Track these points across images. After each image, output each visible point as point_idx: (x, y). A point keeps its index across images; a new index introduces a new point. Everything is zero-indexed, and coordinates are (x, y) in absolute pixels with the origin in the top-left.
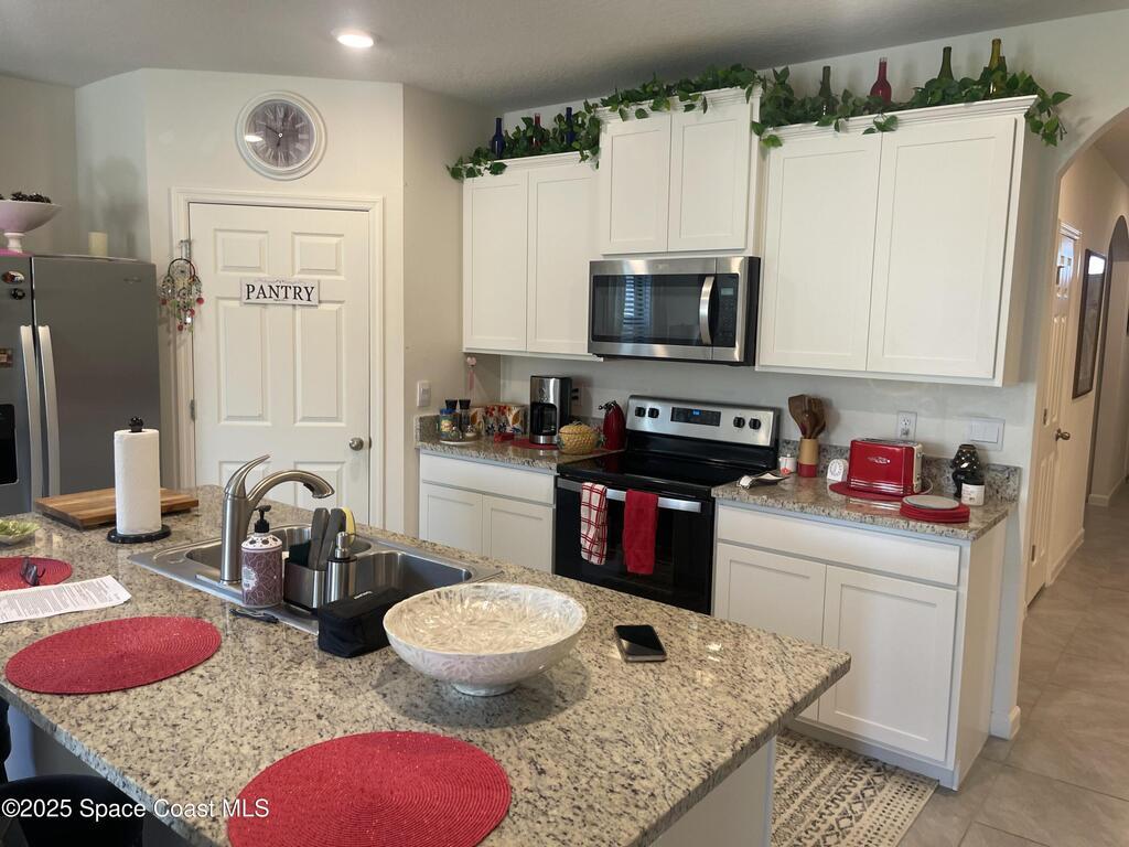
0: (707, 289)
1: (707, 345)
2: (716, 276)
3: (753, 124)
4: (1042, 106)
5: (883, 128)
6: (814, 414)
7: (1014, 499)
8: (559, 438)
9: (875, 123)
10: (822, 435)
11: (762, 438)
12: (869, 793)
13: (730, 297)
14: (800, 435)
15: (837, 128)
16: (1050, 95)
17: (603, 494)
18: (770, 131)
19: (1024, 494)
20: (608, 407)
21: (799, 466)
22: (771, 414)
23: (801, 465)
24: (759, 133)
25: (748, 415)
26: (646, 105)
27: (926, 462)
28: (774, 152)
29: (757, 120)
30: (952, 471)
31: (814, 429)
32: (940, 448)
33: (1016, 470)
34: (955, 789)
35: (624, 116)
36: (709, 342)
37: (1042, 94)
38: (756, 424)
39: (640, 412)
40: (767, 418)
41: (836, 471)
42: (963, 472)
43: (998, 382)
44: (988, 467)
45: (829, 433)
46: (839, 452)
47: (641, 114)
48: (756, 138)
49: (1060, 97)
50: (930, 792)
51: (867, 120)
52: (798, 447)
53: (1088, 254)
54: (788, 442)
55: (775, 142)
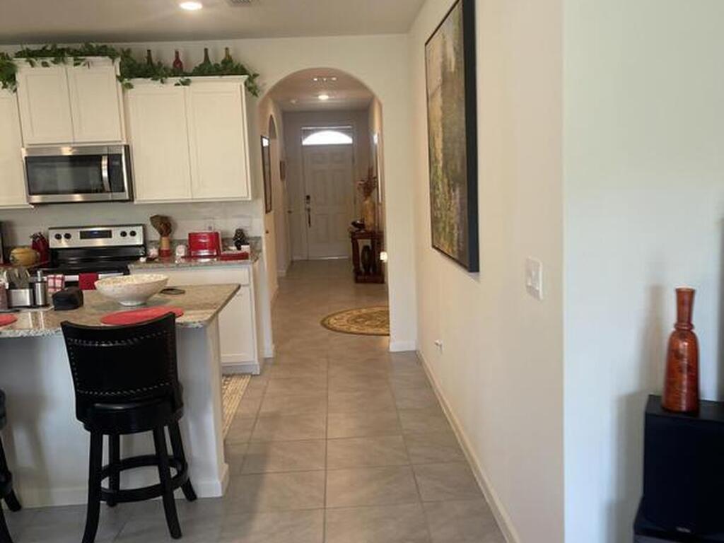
0: (105, 162)
1: (108, 192)
2: (108, 155)
3: (117, 77)
4: (251, 79)
5: (185, 84)
6: (164, 224)
7: (260, 251)
8: (13, 257)
9: (180, 81)
10: (170, 235)
11: (138, 240)
12: (227, 383)
13: (118, 166)
14: (159, 235)
15: (162, 82)
16: (252, 75)
17: (63, 279)
18: (126, 80)
19: (264, 248)
20: (34, 237)
21: (160, 251)
22: (141, 228)
23: (162, 251)
24: (121, 81)
25: (128, 230)
26: (48, 60)
27: (223, 240)
28: (129, 91)
29: (119, 74)
30: (234, 242)
31: (167, 231)
32: (227, 233)
33: (260, 238)
34: (258, 373)
35: (32, 64)
36: (109, 190)
37: (250, 76)
38: (133, 234)
39: (58, 237)
40: (139, 230)
41: (181, 251)
42: (238, 241)
43: (250, 199)
44: (248, 238)
45: (173, 233)
46: (181, 242)
47: (45, 65)
48: (120, 84)
49: (255, 75)
50: (250, 376)
51: (177, 79)
52: (159, 243)
53: (262, 137)
54: (151, 242)
55: (130, 86)
